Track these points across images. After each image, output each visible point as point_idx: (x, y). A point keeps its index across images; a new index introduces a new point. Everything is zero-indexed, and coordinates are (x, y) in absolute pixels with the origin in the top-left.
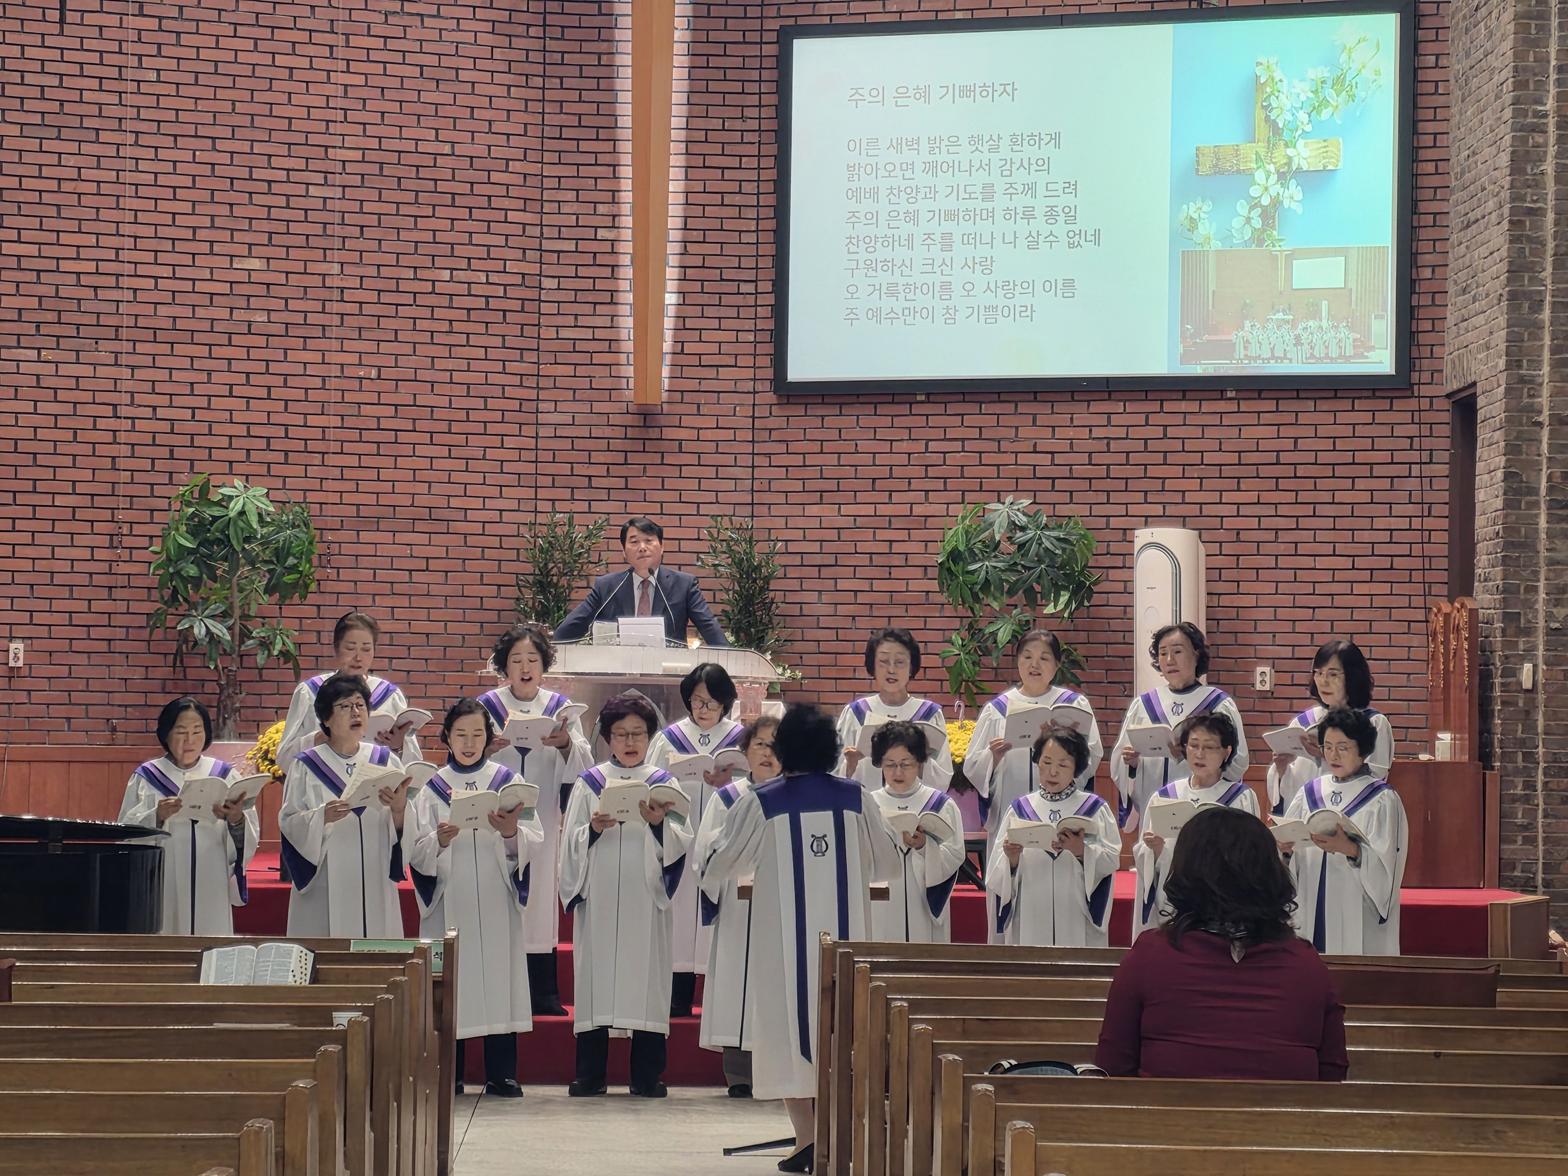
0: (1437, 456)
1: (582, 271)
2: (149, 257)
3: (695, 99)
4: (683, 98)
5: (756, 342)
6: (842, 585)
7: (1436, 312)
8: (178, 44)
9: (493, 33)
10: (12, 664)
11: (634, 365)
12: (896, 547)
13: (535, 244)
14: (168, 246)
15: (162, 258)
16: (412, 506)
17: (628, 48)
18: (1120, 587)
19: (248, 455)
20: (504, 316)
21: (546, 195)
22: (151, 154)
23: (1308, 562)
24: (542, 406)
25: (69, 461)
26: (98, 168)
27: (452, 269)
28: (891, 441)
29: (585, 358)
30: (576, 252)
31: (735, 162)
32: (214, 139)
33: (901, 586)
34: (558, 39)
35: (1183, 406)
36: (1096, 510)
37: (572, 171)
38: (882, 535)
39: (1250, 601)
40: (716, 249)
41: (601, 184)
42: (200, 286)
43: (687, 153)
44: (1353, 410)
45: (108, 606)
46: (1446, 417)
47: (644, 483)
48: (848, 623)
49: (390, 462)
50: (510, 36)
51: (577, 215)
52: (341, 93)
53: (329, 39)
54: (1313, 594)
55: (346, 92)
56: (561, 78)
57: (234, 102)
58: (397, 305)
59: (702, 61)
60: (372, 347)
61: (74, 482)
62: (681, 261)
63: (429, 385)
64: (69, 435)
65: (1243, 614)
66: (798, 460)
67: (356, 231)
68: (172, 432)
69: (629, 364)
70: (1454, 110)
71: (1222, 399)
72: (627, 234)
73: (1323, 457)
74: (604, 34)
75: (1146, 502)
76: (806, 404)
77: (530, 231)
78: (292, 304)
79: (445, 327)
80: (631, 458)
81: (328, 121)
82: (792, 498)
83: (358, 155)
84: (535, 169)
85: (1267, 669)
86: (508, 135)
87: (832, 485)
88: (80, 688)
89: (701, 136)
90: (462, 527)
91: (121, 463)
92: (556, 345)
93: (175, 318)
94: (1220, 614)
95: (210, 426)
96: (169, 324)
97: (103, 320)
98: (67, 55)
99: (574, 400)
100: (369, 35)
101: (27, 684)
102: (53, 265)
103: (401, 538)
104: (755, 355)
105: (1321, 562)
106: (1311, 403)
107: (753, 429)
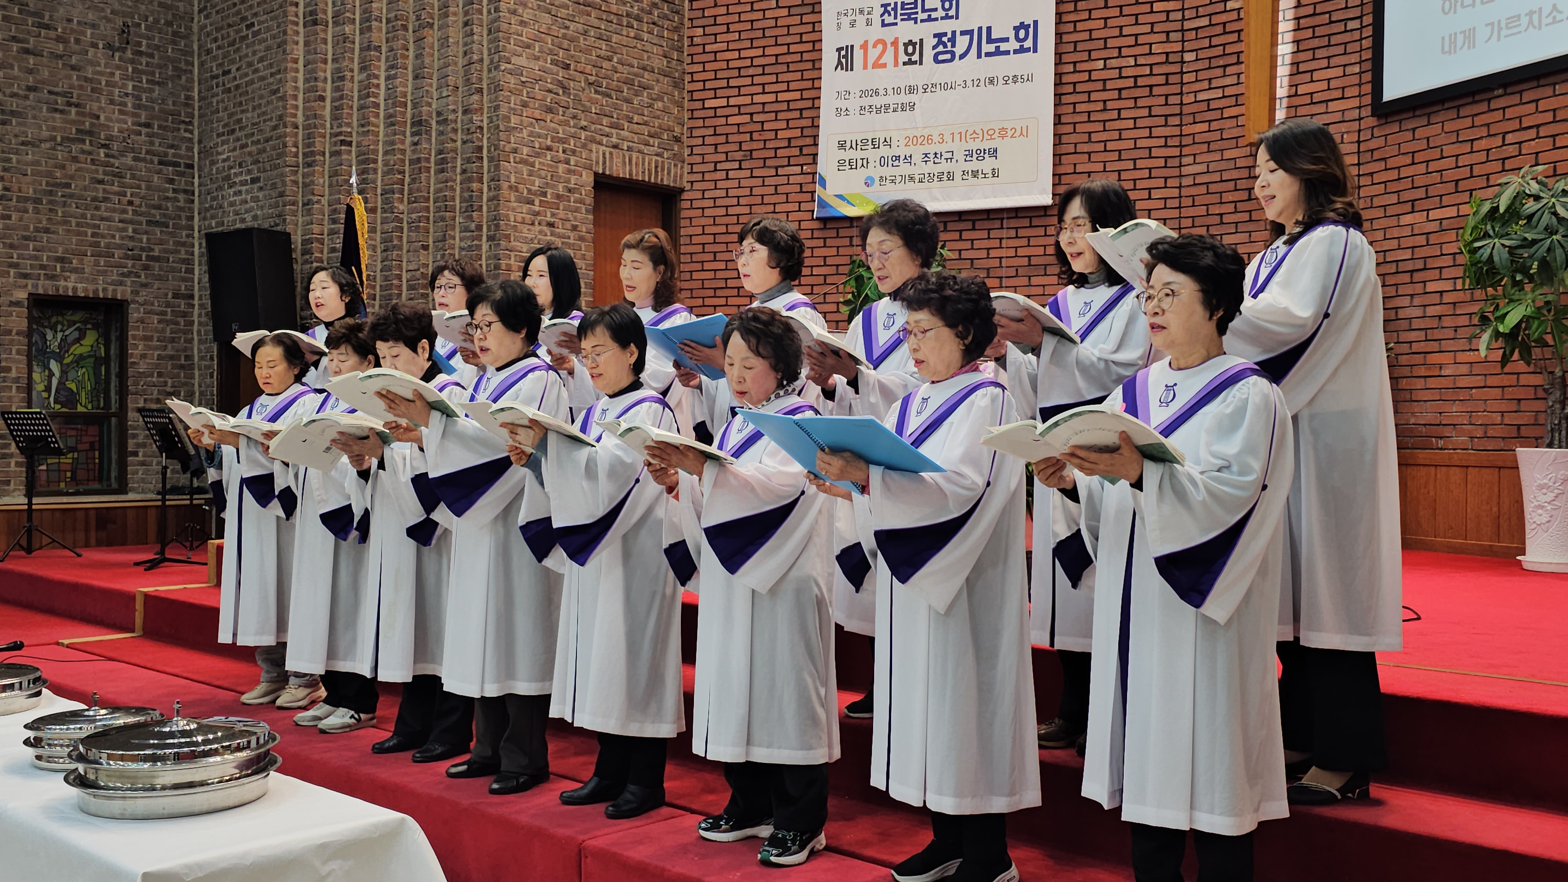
1: (1214, 41)
5: (1360, 73)
6: (1431, 287)
13: (1178, 26)
20: (1151, 90)
24: (1185, 160)
27: (1105, 59)
28: (1472, 141)
29: (1216, 115)
30: (1210, 25)
48: (1434, 323)
62: (1295, 13)
66: (1395, 174)
76: (1400, 121)
77: (1172, 16)
79: (1100, 106)
82: (1391, 211)
87: (1422, 193)
92: (1194, 108)
99: (1209, 152)
104: (1360, 85)
107: (1359, 152)
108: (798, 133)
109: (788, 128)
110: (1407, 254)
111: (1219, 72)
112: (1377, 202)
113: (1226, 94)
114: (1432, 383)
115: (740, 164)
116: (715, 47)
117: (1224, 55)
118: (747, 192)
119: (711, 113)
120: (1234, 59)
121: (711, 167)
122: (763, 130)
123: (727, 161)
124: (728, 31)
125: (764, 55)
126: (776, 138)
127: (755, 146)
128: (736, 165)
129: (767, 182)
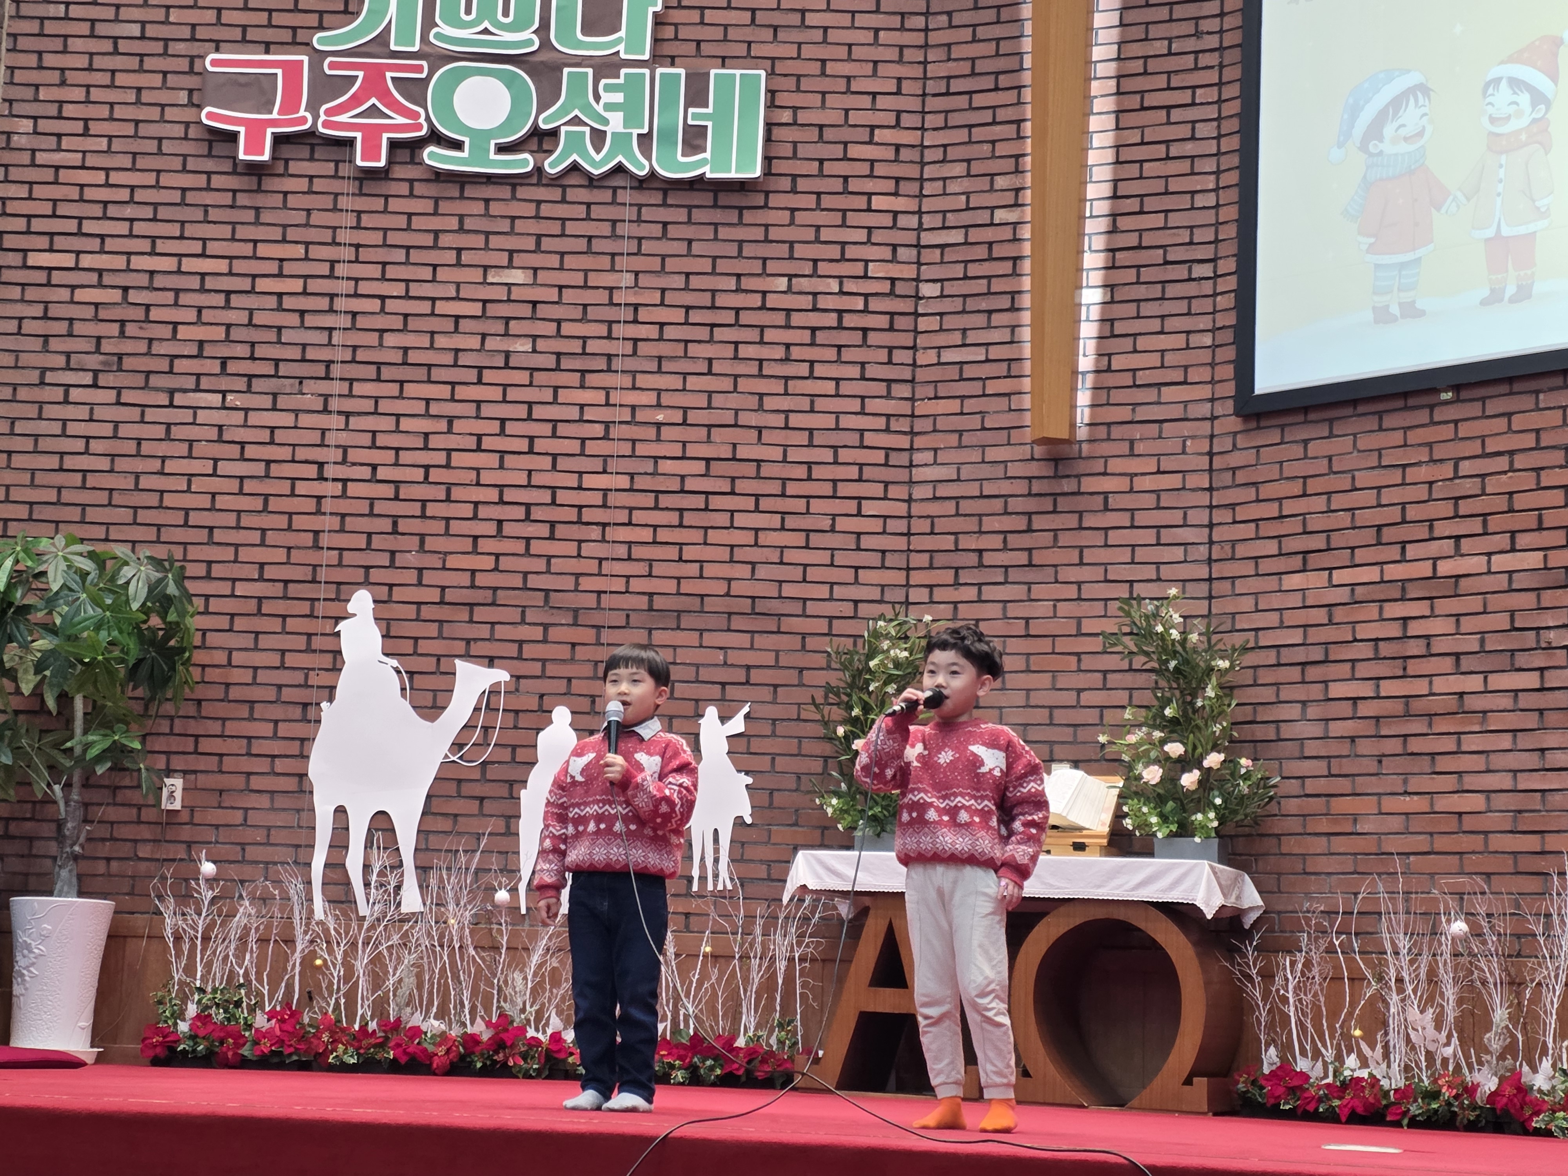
1: (973, 270)
2: (375, 271)
3: (1131, 17)
4: (1114, 18)
5: (1214, 347)
6: (1335, 690)
10: (165, 805)
13: (910, 238)
14: (400, 255)
15: (391, 272)
16: (728, 595)
19: (499, 528)
20: (865, 337)
21: (928, 172)
24: (918, 457)
25: (256, 537)
27: (790, 277)
28: (1404, 467)
29: (975, 388)
30: (966, 243)
31: (1185, 97)
37: (962, 135)
40: (1158, 220)
41: (1002, 149)
42: (441, 307)
43: (1118, 93)
45: (301, 729)
47: (1053, 557)
49: (696, 536)
51: (968, 194)
56: (950, 13)
58: (713, 326)
60: (676, 382)
61: (262, 565)
62: (1108, 242)
63: (755, 432)
64: (258, 503)
66: (1272, 510)
68: (397, 498)
72: (1030, 214)
76: (1282, 427)
77: (902, 221)
79: (780, 353)
80: (1038, 522)
82: (1265, 566)
84: (912, 137)
86: (874, 95)
87: (1318, 542)
89: (1137, 66)
90: (799, 624)
91: (327, 540)
92: (937, 374)
93: (406, 349)
95: (448, 490)
96: (398, 357)
97: (311, 354)
99: (960, 447)
101: (188, 833)
102: (246, 284)
103: (709, 639)
104: (1213, 365)
107: (1211, 470)
108: (219, 333)
109: (199, 322)
110: (1296, 637)
111: (980, 320)
112: (1241, 550)
113: (991, 357)
114: (1339, 844)
115: (95, 378)
116: (57, 158)
117: (989, 293)
118: (107, 430)
119: (40, 277)
120: (1005, 302)
121: (34, 377)
122: (147, 321)
123: (68, 368)
124: (86, 133)
125: (157, 186)
126: (174, 338)
127: (127, 347)
128: (88, 379)
129: (150, 415)
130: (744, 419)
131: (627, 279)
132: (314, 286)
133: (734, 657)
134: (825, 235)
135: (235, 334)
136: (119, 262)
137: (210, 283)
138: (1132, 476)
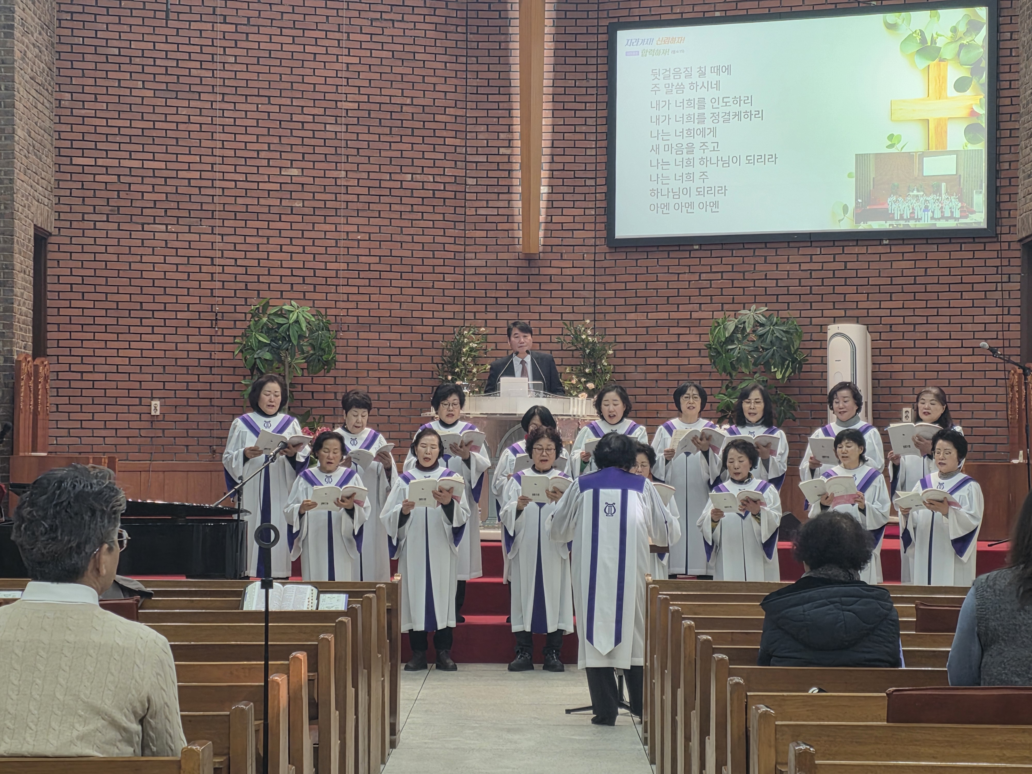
0: (1013, 278)
1: (491, 174)
2: (232, 169)
3: (559, 68)
4: (551, 68)
5: (596, 215)
6: (649, 361)
7: (1012, 190)
8: (247, 40)
9: (436, 30)
10: (153, 413)
11: (522, 230)
12: (682, 338)
13: (462, 157)
14: (242, 161)
15: (239, 169)
16: (390, 316)
17: (517, 38)
18: (819, 360)
19: (292, 288)
20: (444, 202)
21: (469, 128)
22: (231, 106)
23: (935, 343)
24: (468, 256)
25: (185, 292)
26: (200, 115)
27: (412, 174)
28: (679, 274)
29: (493, 226)
30: (487, 162)
31: (582, 106)
32: (269, 97)
33: (685, 361)
34: (474, 34)
35: (856, 250)
36: (804, 314)
37: (484, 113)
38: (672, 330)
39: (899, 367)
40: (571, 159)
41: (502, 121)
42: (262, 186)
43: (553, 101)
44: (961, 251)
45: (210, 378)
46: (1018, 254)
47: (528, 301)
48: (653, 384)
49: (376, 290)
50: (446, 32)
51: (487, 140)
52: (345, 68)
53: (338, 36)
54: (938, 363)
55: (348, 67)
56: (477, 57)
57: (281, 75)
58: (380, 196)
59: (562, 45)
60: (365, 221)
61: (188, 304)
62: (550, 166)
63: (400, 244)
64: (185, 276)
65: (895, 375)
66: (622, 286)
67: (354, 152)
68: (246, 274)
69: (519, 229)
70: (1022, 66)
71: (880, 245)
72: (517, 151)
73: (943, 280)
74: (503, 30)
75: (834, 309)
76: (627, 252)
77: (458, 150)
78: (317, 196)
79: (409, 208)
80: (522, 286)
81: (337, 86)
82: (619, 309)
83: (355, 106)
84: (461, 112)
85: (909, 409)
86: (446, 92)
87: (643, 301)
88: (194, 427)
89: (562, 90)
90: (421, 329)
91: (216, 293)
92: (474, 219)
93: (247, 205)
94: (880, 375)
95: (269, 270)
96: (243, 209)
97: (205, 207)
98: (182, 48)
99: (486, 252)
100: (361, 33)
101: (163, 425)
102: (174, 174)
103: (383, 336)
104: (595, 223)
105: (942, 344)
106: (935, 246)
107: (595, 267)
108: (163, 197)
109: (153, 191)
111: (495, 196)
112: (608, 302)
113: (500, 213)
115: (108, 218)
116: (83, 112)
117: (498, 185)
118: (115, 242)
119: (80, 169)
120: (505, 189)
121: (80, 217)
122: (130, 191)
123: (95, 213)
124: (96, 101)
125: (130, 127)
126: (143, 199)
127: (122, 203)
128: (104, 218)
129: (134, 235)
130: (395, 238)
131: (343, 174)
132: (204, 175)
133: (393, 344)
134: (427, 155)
135: (170, 197)
136: (116, 163)
137: (157, 173)
138: (562, 268)
